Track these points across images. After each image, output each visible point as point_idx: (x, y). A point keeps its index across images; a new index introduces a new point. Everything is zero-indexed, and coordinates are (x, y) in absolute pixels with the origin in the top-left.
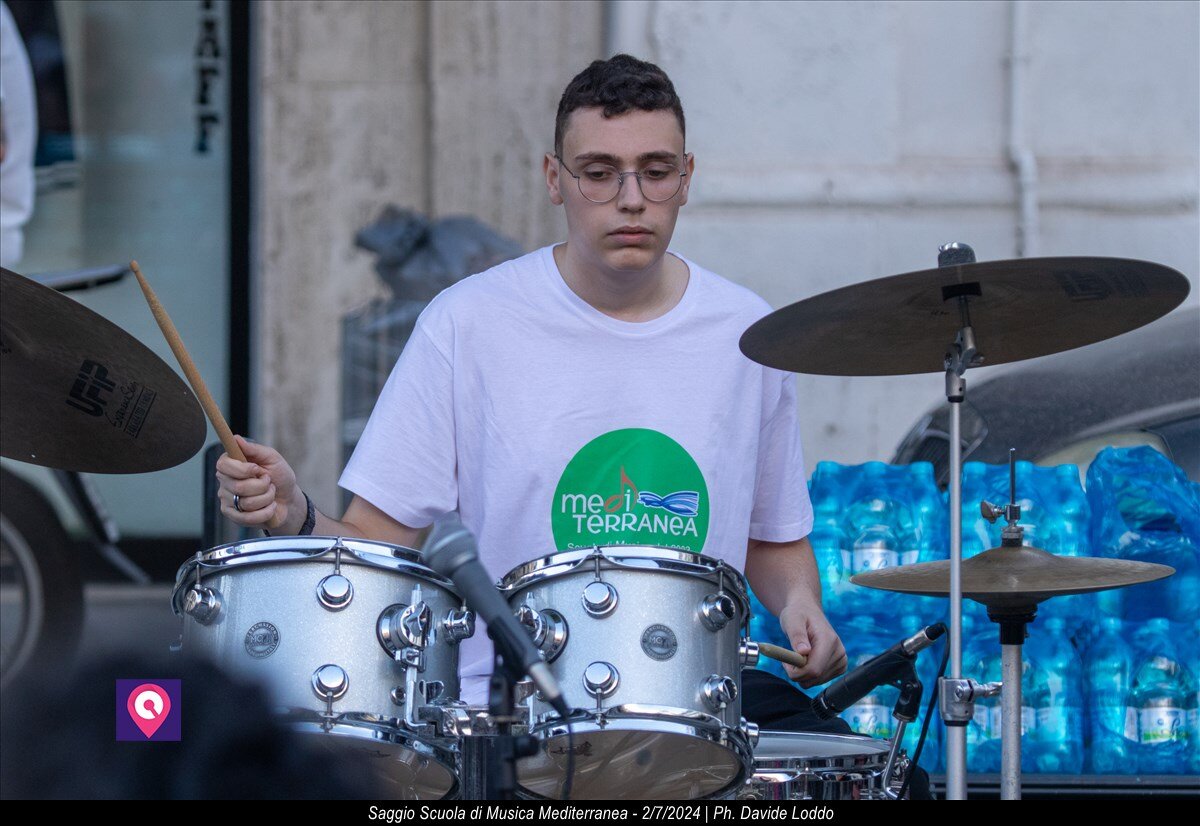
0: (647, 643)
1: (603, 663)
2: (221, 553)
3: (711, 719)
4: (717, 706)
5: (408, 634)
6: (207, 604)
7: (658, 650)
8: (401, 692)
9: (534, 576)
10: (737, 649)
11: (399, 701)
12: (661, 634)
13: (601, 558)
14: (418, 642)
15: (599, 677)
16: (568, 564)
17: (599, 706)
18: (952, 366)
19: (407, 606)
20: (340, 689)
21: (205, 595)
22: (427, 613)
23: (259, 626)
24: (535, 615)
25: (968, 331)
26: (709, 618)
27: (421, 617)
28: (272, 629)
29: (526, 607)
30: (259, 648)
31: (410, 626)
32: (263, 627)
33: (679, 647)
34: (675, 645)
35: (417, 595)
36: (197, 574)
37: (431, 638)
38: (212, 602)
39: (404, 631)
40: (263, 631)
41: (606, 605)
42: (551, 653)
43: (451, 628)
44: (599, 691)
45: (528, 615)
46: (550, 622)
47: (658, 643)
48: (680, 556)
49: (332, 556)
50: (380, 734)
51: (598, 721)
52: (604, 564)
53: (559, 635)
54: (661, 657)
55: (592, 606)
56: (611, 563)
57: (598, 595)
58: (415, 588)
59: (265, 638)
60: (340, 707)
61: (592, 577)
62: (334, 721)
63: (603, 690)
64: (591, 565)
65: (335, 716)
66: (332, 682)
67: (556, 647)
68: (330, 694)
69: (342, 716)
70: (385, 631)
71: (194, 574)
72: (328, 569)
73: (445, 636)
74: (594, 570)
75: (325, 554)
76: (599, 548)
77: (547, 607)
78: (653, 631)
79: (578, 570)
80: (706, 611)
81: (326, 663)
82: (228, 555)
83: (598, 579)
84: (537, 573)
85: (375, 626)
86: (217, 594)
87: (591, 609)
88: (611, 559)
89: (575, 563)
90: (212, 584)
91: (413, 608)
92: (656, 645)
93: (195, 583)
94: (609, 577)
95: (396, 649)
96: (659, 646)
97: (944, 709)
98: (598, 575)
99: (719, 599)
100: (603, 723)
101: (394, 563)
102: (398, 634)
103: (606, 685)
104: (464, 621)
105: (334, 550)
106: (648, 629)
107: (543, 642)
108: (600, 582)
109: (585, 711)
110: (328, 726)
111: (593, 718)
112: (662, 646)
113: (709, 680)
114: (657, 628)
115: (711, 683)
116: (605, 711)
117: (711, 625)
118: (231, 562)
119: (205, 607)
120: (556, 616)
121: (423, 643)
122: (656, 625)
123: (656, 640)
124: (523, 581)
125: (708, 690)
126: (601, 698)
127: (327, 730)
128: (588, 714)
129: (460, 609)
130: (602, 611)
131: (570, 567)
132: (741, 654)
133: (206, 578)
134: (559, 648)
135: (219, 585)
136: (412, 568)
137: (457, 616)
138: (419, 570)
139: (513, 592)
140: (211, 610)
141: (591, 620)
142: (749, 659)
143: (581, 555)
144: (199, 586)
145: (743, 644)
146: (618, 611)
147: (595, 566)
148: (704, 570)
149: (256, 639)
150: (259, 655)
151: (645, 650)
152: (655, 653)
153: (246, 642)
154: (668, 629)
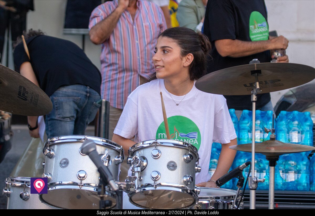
0: (168, 166)
1: (156, 171)
2: (54, 139)
3: (185, 187)
4: (187, 184)
5: (103, 162)
7: (171, 168)
10: (194, 167)
12: (173, 164)
13: (157, 143)
14: (106, 165)
15: (155, 175)
17: (155, 183)
18: (253, 93)
19: (104, 154)
20: (84, 177)
21: (50, 150)
22: (109, 157)
23: (63, 159)
24: (138, 158)
25: (258, 83)
26: (186, 160)
27: (107, 158)
28: (67, 160)
29: (136, 156)
30: (63, 165)
31: (104, 160)
32: (65, 160)
33: (178, 167)
34: (176, 167)
35: (107, 152)
36: (48, 145)
37: (110, 163)
38: (52, 152)
40: (64, 161)
41: (157, 155)
43: (116, 161)
44: (155, 179)
45: (136, 158)
46: (143, 159)
47: (172, 166)
48: (179, 143)
49: (84, 141)
50: (95, 189)
51: (154, 187)
52: (157, 144)
53: (145, 164)
54: (172, 170)
56: (159, 144)
57: (155, 153)
58: (106, 150)
59: (65, 162)
60: (84, 182)
61: (154, 148)
62: (82, 186)
63: (156, 179)
64: (154, 144)
65: (83, 184)
66: (82, 175)
67: (144, 166)
68: (82, 178)
69: (85, 184)
71: (47, 145)
73: (115, 163)
75: (82, 140)
76: (156, 140)
77: (142, 155)
78: (170, 163)
79: (151, 146)
80: (185, 158)
81: (81, 170)
82: (56, 140)
84: (141, 146)
86: (53, 150)
87: (154, 156)
88: (159, 143)
89: (150, 144)
90: (52, 147)
92: (171, 167)
93: (47, 147)
94: (159, 148)
96: (172, 167)
97: (250, 186)
98: (156, 147)
99: (189, 154)
100: (156, 187)
103: (157, 177)
104: (120, 159)
105: (84, 139)
106: (169, 162)
107: (140, 165)
108: (156, 149)
109: (151, 184)
110: (81, 187)
111: (153, 186)
112: (173, 167)
113: (185, 176)
114: (171, 162)
115: (186, 177)
116: (156, 184)
117: (187, 161)
118: (56, 142)
120: (144, 158)
121: (108, 165)
122: (171, 161)
123: (171, 165)
124: (136, 148)
125: (185, 179)
126: (155, 181)
127: (80, 188)
128: (152, 185)
129: (119, 155)
130: (156, 157)
131: (148, 145)
132: (196, 169)
133: (50, 146)
134: (145, 167)
135: (54, 148)
136: (106, 144)
137: (118, 158)
138: (108, 145)
139: (134, 151)
140: (51, 154)
141: (154, 159)
142: (198, 170)
143: (151, 142)
144: (48, 148)
145: (197, 166)
146: (161, 157)
147: (155, 145)
148: (185, 146)
149: (63, 163)
150: (63, 167)
151: (168, 168)
152: (171, 169)
153: (60, 164)
154: (175, 162)
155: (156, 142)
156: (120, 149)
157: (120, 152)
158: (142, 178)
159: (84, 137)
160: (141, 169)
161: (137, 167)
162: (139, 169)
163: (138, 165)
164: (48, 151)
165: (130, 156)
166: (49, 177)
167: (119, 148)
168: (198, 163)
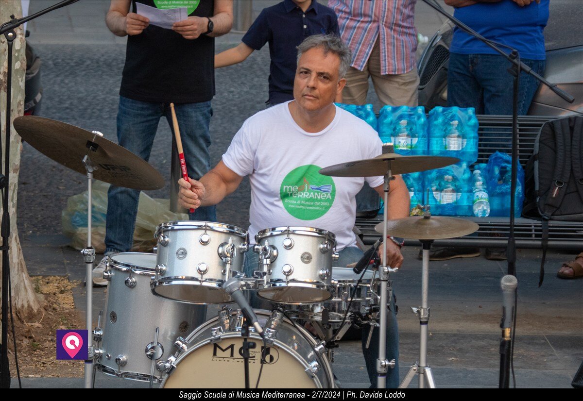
1: (288, 265)
3: (321, 282)
4: (324, 278)
7: (306, 260)
8: (225, 271)
11: (224, 274)
12: (307, 255)
13: (289, 230)
14: (230, 256)
15: (287, 269)
16: (279, 231)
17: (287, 278)
19: (228, 244)
20: (205, 271)
21: (164, 237)
22: (234, 247)
23: (180, 249)
24: (267, 248)
26: (322, 249)
27: (232, 249)
28: (185, 250)
30: (181, 256)
31: (228, 250)
32: (182, 249)
33: (312, 260)
34: (311, 258)
35: (231, 240)
36: (162, 231)
37: (235, 253)
38: (166, 239)
39: (226, 253)
40: (182, 251)
41: (290, 245)
42: (272, 260)
45: (265, 248)
46: (272, 250)
47: (306, 258)
49: (204, 228)
50: (217, 285)
51: (286, 283)
52: (290, 232)
53: (275, 252)
54: (306, 263)
56: (292, 232)
57: (288, 243)
58: (230, 238)
59: (182, 253)
60: (205, 277)
61: (286, 236)
62: (204, 281)
63: (288, 273)
64: (286, 232)
65: (204, 279)
66: (203, 268)
67: (274, 257)
68: (202, 273)
69: (206, 279)
70: (220, 251)
72: (203, 232)
73: (240, 251)
74: (287, 234)
75: (202, 227)
76: (289, 227)
77: (271, 244)
78: (305, 254)
79: (282, 234)
80: (321, 247)
81: (201, 262)
85: (217, 249)
86: (168, 237)
87: (285, 247)
89: (281, 231)
90: (167, 234)
93: (161, 233)
94: (291, 236)
95: (223, 258)
98: (288, 236)
99: (326, 243)
100: (288, 284)
101: (223, 230)
102: (224, 252)
103: (290, 271)
105: (205, 226)
106: (303, 254)
107: (270, 257)
108: (289, 238)
109: (282, 280)
111: (284, 282)
115: (323, 270)
116: (288, 280)
117: (323, 251)
119: (164, 241)
120: (274, 248)
121: (232, 256)
122: (306, 252)
124: (264, 235)
125: (321, 273)
126: (287, 276)
127: (201, 284)
130: (289, 247)
132: (333, 257)
133: (164, 231)
135: (169, 234)
136: (229, 231)
137: (243, 245)
138: (232, 232)
139: (261, 238)
140: (166, 242)
141: (285, 250)
144: (162, 235)
145: (334, 254)
146: (294, 247)
148: (322, 234)
149: (180, 253)
150: (180, 259)
151: (302, 260)
153: (177, 254)
154: (309, 253)
158: (271, 271)
161: (266, 259)
162: (268, 261)
163: (267, 256)
164: (162, 238)
165: (257, 243)
166: (164, 268)
167: (245, 234)
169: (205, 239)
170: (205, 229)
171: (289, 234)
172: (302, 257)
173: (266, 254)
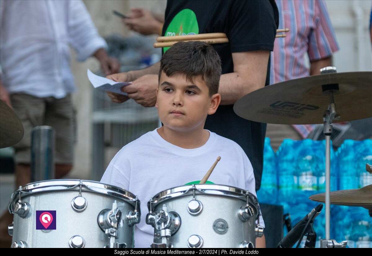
0: (215, 226)
1: (196, 235)
2: (30, 187)
5: (111, 222)
6: (24, 209)
7: (220, 230)
9: (166, 197)
10: (254, 229)
12: (221, 223)
13: (195, 190)
14: (116, 226)
15: (194, 241)
16: (181, 192)
19: (111, 210)
20: (81, 246)
22: (120, 213)
24: (167, 214)
26: (242, 216)
27: (117, 215)
29: (163, 211)
31: (112, 218)
33: (229, 229)
34: (228, 227)
35: (115, 205)
36: (19, 196)
37: (121, 224)
38: (26, 208)
39: (109, 221)
41: (198, 209)
42: (173, 231)
43: (130, 219)
44: (194, 247)
45: (163, 214)
46: (173, 217)
48: (229, 189)
49: (78, 188)
52: (197, 192)
53: (177, 222)
54: (221, 233)
55: (191, 210)
56: (200, 192)
57: (194, 205)
58: (114, 202)
61: (192, 198)
63: (196, 247)
64: (191, 193)
66: (77, 242)
67: (176, 227)
70: (101, 220)
72: (77, 194)
73: (128, 223)
74: (192, 195)
75: (75, 188)
76: (194, 185)
77: (172, 211)
78: (218, 221)
79: (186, 195)
80: (241, 213)
81: (75, 235)
82: (33, 187)
83: (194, 199)
84: (168, 196)
85: (97, 218)
86: (28, 204)
87: (191, 212)
88: (200, 190)
89: (184, 191)
90: (26, 200)
91: (113, 210)
92: (219, 228)
93: (19, 200)
94: (199, 198)
95: (106, 229)
98: (194, 197)
99: (246, 208)
101: (106, 191)
102: (106, 222)
103: (198, 245)
104: (135, 216)
105: (79, 186)
106: (216, 221)
107: (170, 226)
108: (195, 200)
112: (222, 228)
115: (243, 244)
117: (243, 219)
118: (34, 191)
119: (23, 210)
120: (176, 215)
121: (118, 226)
122: (219, 219)
123: (219, 226)
124: (162, 199)
129: (134, 211)
130: (196, 212)
131: (182, 193)
132: (256, 232)
133: (22, 198)
134: (177, 229)
135: (29, 200)
136: (113, 194)
137: (133, 214)
138: (116, 194)
139: (157, 204)
140: (25, 211)
141: (191, 216)
142: (259, 233)
143: (187, 188)
144: (20, 202)
145: (257, 227)
146: (203, 213)
147: (193, 193)
148: (240, 195)
150: (46, 231)
151: (214, 230)
152: (218, 231)
154: (224, 221)
155: (194, 188)
156: (135, 202)
157: (135, 205)
158: (172, 246)
159: (79, 182)
160: (171, 232)
161: (165, 229)
162: (168, 232)
163: (166, 226)
164: (20, 207)
165: (151, 212)
166: (23, 246)
167: (134, 200)
168: (258, 223)
169: (80, 202)
170: (78, 191)
171: (196, 195)
172: (214, 226)
173: (165, 223)
